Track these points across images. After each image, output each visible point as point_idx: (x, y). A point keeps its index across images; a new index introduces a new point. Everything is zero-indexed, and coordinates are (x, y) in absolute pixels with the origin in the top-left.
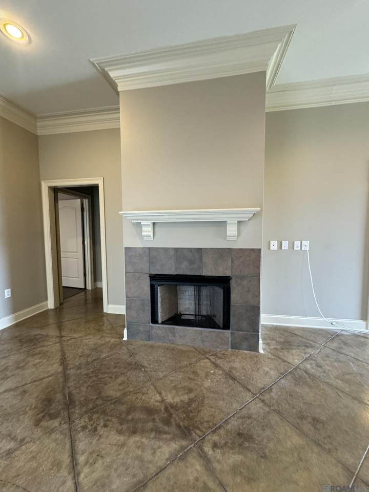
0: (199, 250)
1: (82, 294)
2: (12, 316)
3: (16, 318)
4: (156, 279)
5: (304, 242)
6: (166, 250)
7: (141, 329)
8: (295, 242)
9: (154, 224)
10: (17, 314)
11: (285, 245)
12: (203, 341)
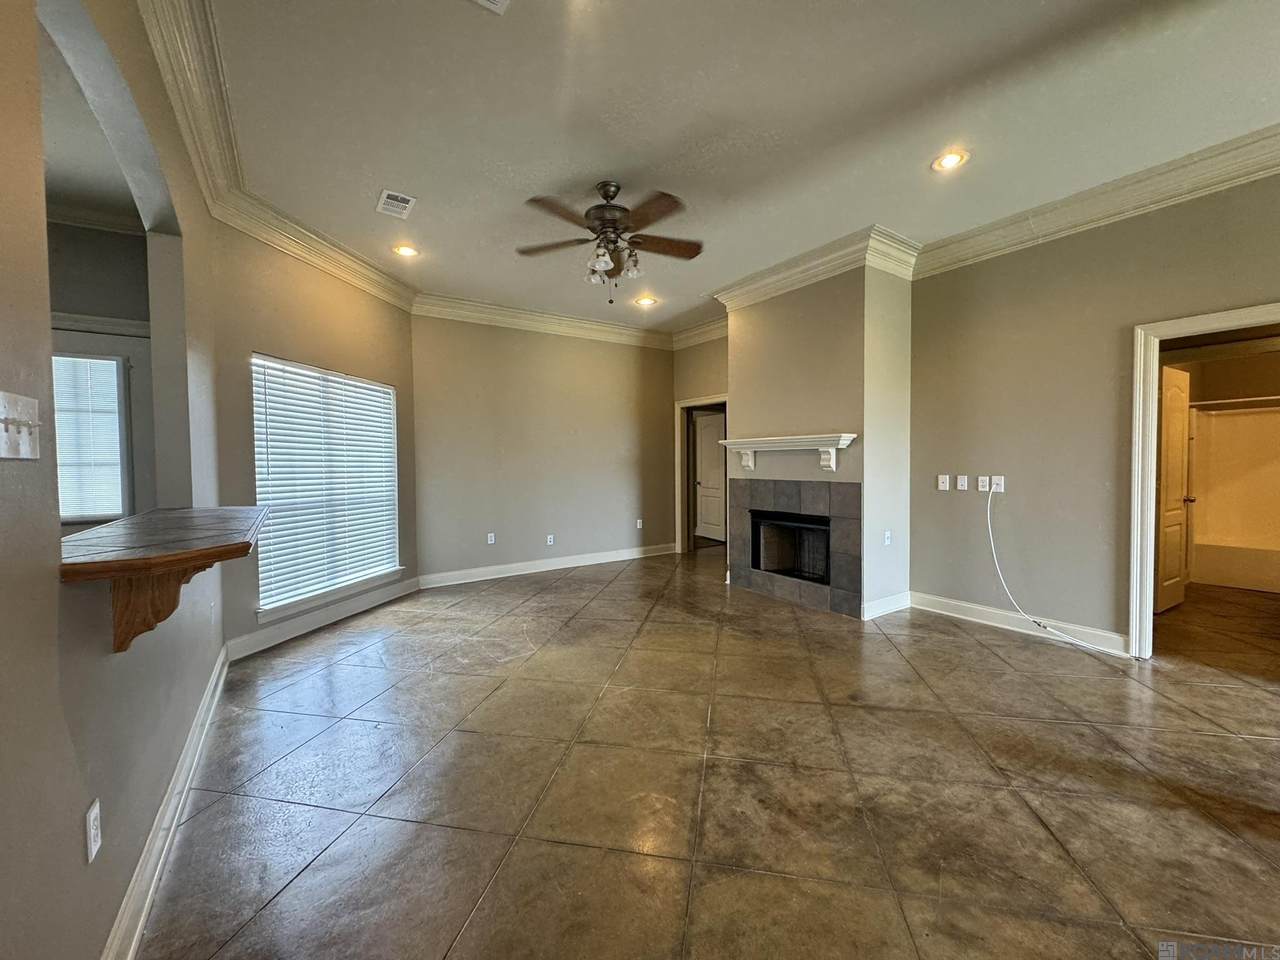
0: (798, 484)
1: (722, 547)
2: (641, 549)
3: (645, 552)
4: (758, 517)
5: (995, 479)
6: (766, 482)
7: (743, 573)
8: (980, 478)
9: (755, 452)
10: (647, 548)
11: (963, 483)
12: (801, 596)
